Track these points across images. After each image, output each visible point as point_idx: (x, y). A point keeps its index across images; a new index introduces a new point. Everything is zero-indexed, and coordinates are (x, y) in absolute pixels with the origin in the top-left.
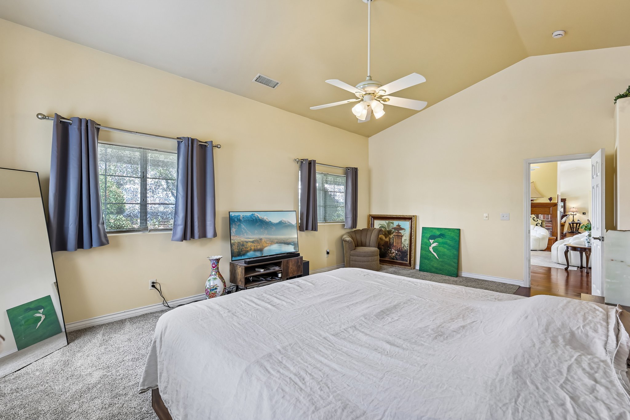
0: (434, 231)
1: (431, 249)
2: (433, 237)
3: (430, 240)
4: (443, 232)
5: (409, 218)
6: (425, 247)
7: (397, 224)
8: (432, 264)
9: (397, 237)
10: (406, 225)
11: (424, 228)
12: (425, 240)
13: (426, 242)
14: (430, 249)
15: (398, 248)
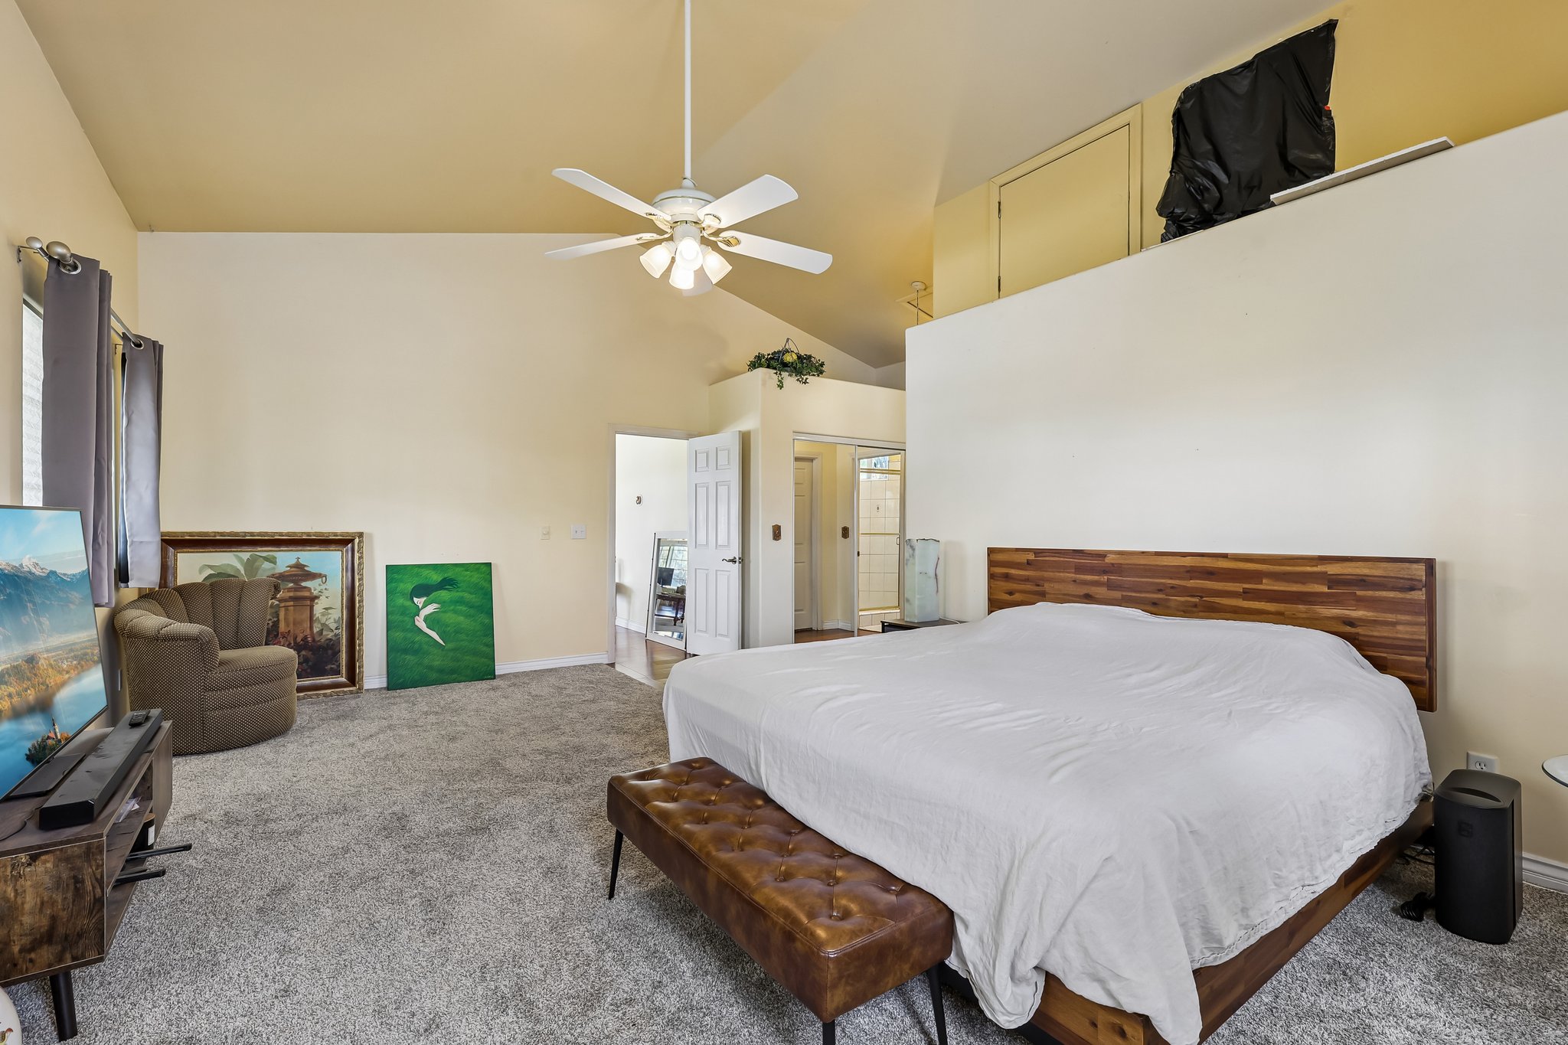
0: (425, 572)
1: (420, 623)
2: (423, 590)
3: (416, 600)
4: (449, 574)
5: (343, 542)
6: (398, 620)
7: (293, 562)
8: (426, 661)
9: (292, 603)
10: (329, 562)
11: (390, 569)
12: (401, 601)
13: (403, 606)
14: (417, 623)
15: (299, 639)
